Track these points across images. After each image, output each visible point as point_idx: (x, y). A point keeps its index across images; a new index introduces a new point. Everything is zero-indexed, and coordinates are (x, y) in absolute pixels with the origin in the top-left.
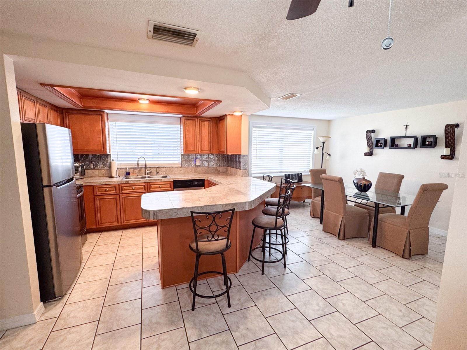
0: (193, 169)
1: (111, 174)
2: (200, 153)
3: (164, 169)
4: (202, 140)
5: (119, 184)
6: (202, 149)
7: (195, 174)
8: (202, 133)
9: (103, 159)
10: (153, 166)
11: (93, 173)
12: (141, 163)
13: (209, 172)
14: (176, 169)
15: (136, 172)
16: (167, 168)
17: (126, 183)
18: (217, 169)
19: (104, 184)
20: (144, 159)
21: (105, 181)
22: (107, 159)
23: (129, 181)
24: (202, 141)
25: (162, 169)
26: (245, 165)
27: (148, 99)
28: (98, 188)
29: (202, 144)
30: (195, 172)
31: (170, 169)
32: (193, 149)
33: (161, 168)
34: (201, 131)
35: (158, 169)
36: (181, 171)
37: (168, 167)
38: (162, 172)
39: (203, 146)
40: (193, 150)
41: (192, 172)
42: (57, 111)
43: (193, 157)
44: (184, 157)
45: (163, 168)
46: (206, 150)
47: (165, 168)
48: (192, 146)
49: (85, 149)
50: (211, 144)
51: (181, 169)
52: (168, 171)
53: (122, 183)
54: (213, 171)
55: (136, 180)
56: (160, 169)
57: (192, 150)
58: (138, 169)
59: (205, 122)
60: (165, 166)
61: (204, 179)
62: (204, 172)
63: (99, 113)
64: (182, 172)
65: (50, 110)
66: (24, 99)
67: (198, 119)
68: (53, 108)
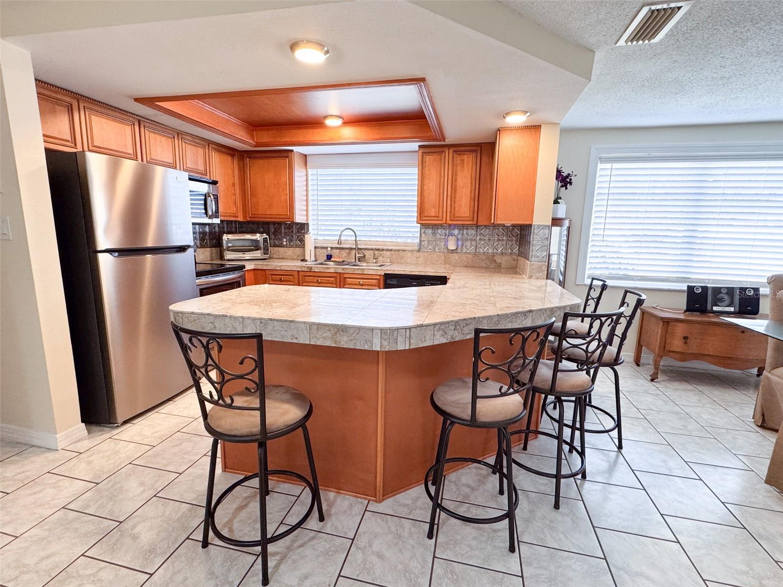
0: (443, 256)
1: (304, 255)
2: (450, 222)
3: (388, 253)
4: (455, 194)
5: (298, 271)
6: (454, 215)
7: (445, 266)
8: (456, 180)
9: (298, 232)
10: (370, 247)
11: (286, 252)
12: (348, 239)
13: (476, 265)
14: (409, 254)
15: (344, 256)
16: (393, 252)
17: (309, 270)
18: (495, 260)
19: (279, 269)
20: (353, 233)
21: (281, 264)
22: (303, 231)
23: (313, 268)
24: (455, 198)
25: (384, 252)
26: (542, 251)
27: (341, 116)
28: (272, 275)
29: (455, 202)
30: (446, 263)
31: (398, 252)
32: (435, 214)
33: (383, 250)
35: (376, 252)
36: (419, 259)
37: (395, 250)
38: (384, 259)
39: (457, 208)
40: (435, 217)
41: (439, 262)
42: (233, 156)
43: (444, 231)
44: (427, 231)
45: (387, 250)
46: (464, 217)
47: (391, 250)
48: (434, 208)
49: (268, 213)
50: (476, 203)
51: (418, 254)
52: (394, 257)
53: (303, 270)
54: (485, 264)
55: (323, 268)
56: (382, 252)
57: (433, 215)
58: (347, 251)
59: (464, 155)
60: (390, 248)
61: (446, 277)
62: (465, 264)
63: (285, 154)
64: (421, 260)
65: (213, 153)
66: (146, 131)
67: (449, 149)
68: (223, 149)
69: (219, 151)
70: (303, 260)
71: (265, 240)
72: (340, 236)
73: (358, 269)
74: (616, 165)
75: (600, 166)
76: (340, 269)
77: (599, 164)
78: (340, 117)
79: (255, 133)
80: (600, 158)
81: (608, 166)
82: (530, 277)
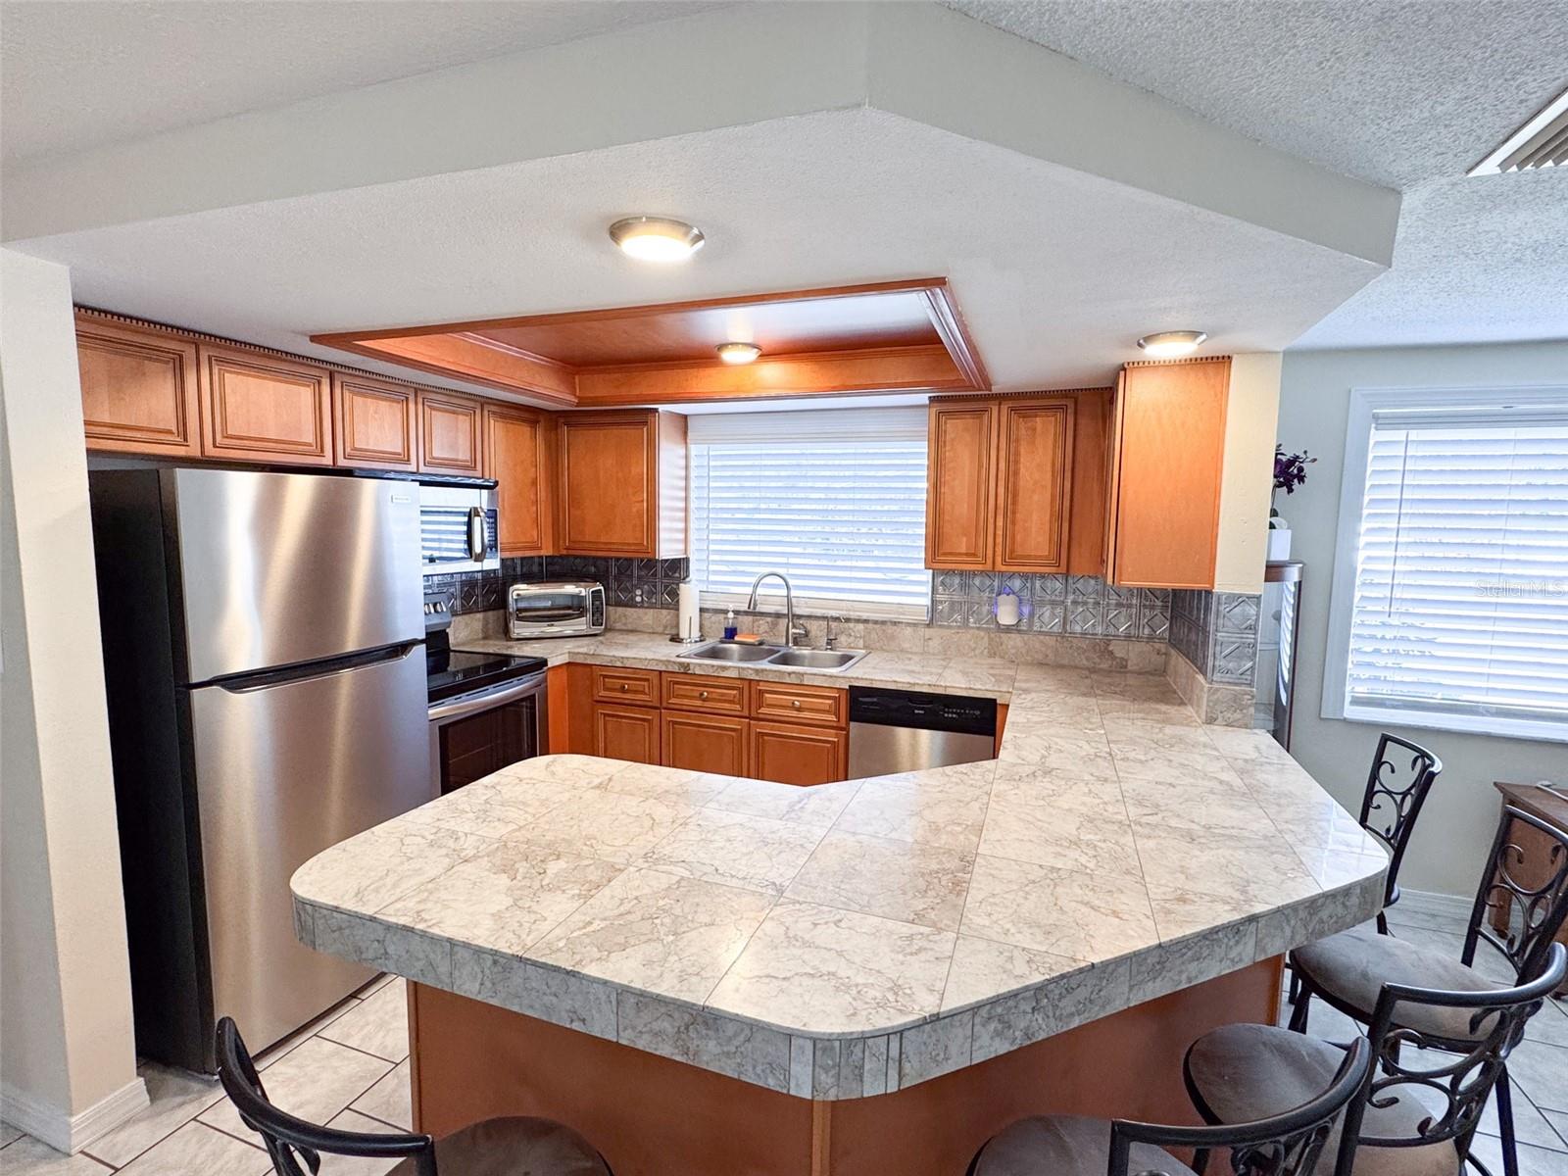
0: (986, 639)
1: (677, 626)
2: (1004, 568)
3: (861, 626)
4: (1014, 503)
5: (660, 672)
6: (1012, 551)
7: (991, 661)
8: (1016, 473)
9: (667, 575)
10: (819, 612)
11: (640, 618)
12: (772, 598)
13: (1065, 662)
14: (909, 630)
15: (762, 630)
16: (870, 626)
17: (682, 670)
18: (1112, 653)
19: (619, 664)
20: (782, 582)
21: (622, 655)
22: (677, 575)
23: (692, 667)
24: (1014, 513)
25: (851, 625)
27: (757, 343)
28: (605, 676)
29: (1014, 523)
30: (992, 655)
31: (882, 629)
32: (967, 548)
33: (848, 620)
34: (1013, 462)
35: (833, 625)
36: (931, 643)
37: (876, 622)
38: (852, 639)
39: (1018, 538)
40: (967, 554)
41: (977, 652)
42: (533, 423)
43: (988, 582)
44: (948, 580)
45: (858, 621)
46: (1036, 557)
47: (866, 621)
48: (965, 535)
49: (603, 540)
50: (1066, 525)
51: (929, 632)
52: (874, 636)
53: (670, 669)
54: (1087, 659)
55: (713, 666)
56: (846, 625)
57: (964, 551)
58: (769, 619)
59: (1036, 416)
60: (865, 616)
61: (995, 700)
62: (1040, 657)
63: (638, 418)
64: (935, 644)
65: (492, 422)
66: (347, 394)
67: (1000, 404)
68: (514, 413)
69: (503, 417)
70: (676, 639)
71: (596, 594)
72: (756, 586)
73: (789, 674)
74: (1414, 435)
75: (1375, 436)
76: (750, 671)
77: (1373, 431)
78: (754, 346)
79: (577, 377)
80: (1376, 417)
81: (1400, 435)
82: (1211, 721)
